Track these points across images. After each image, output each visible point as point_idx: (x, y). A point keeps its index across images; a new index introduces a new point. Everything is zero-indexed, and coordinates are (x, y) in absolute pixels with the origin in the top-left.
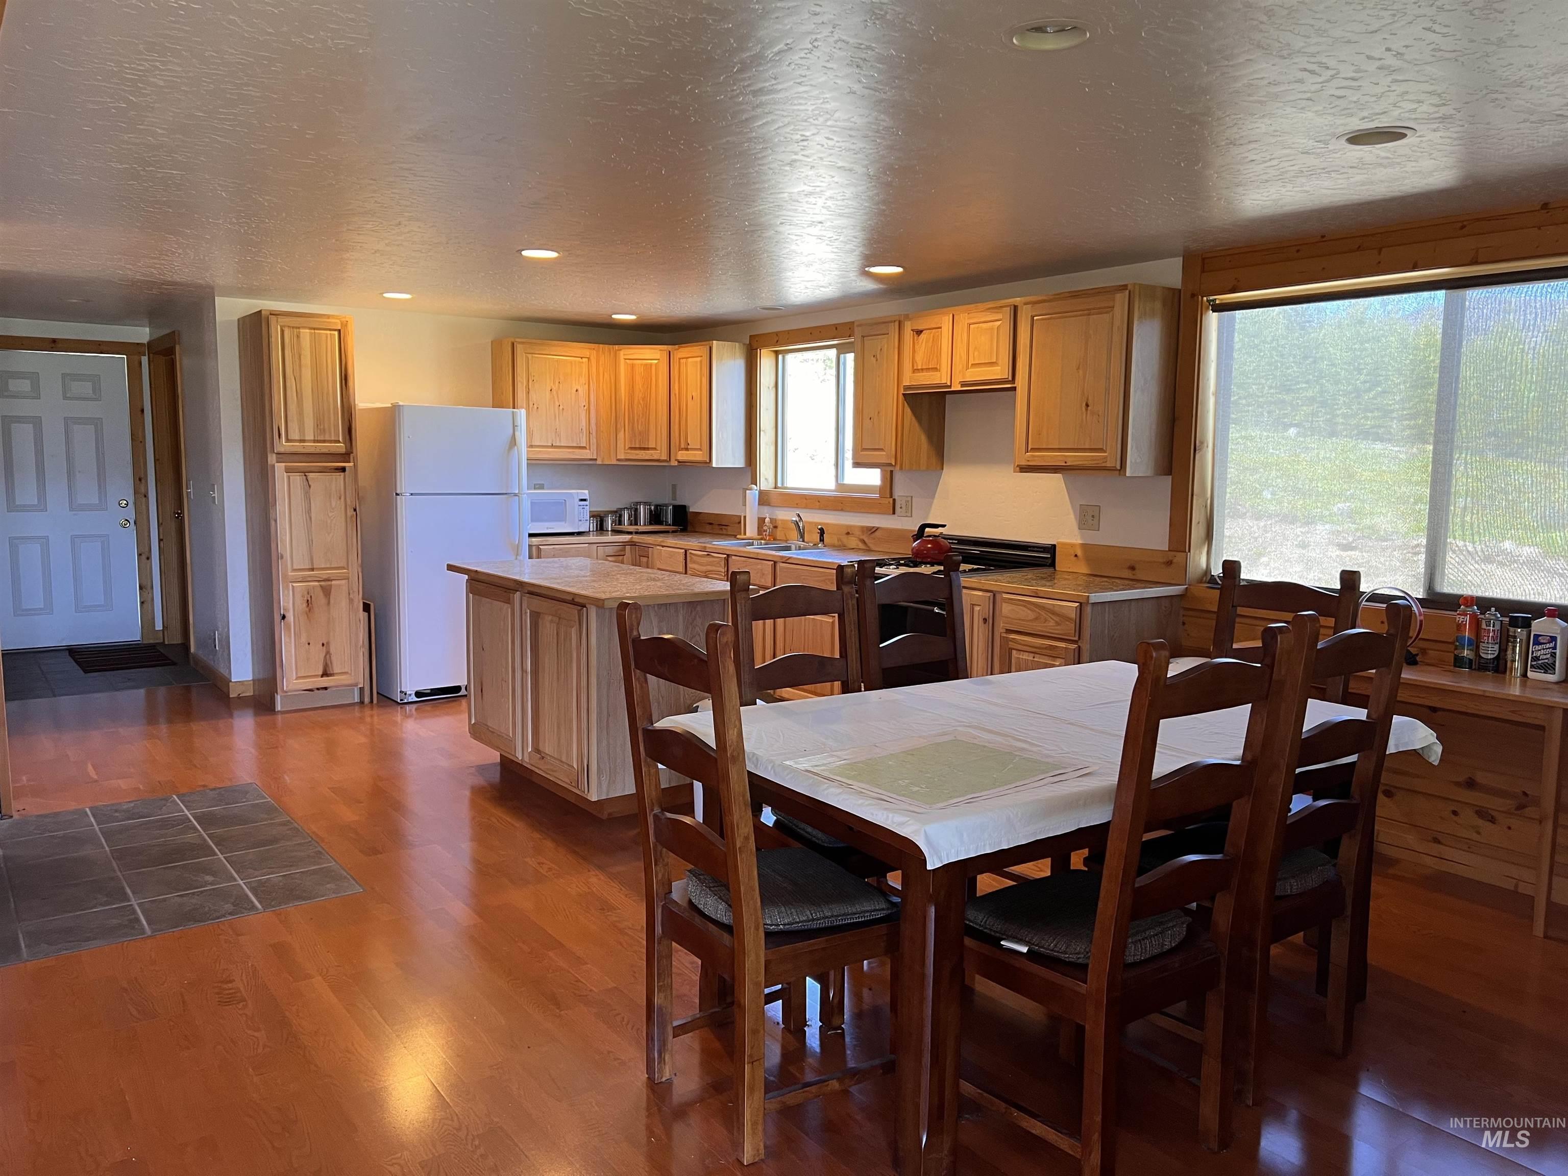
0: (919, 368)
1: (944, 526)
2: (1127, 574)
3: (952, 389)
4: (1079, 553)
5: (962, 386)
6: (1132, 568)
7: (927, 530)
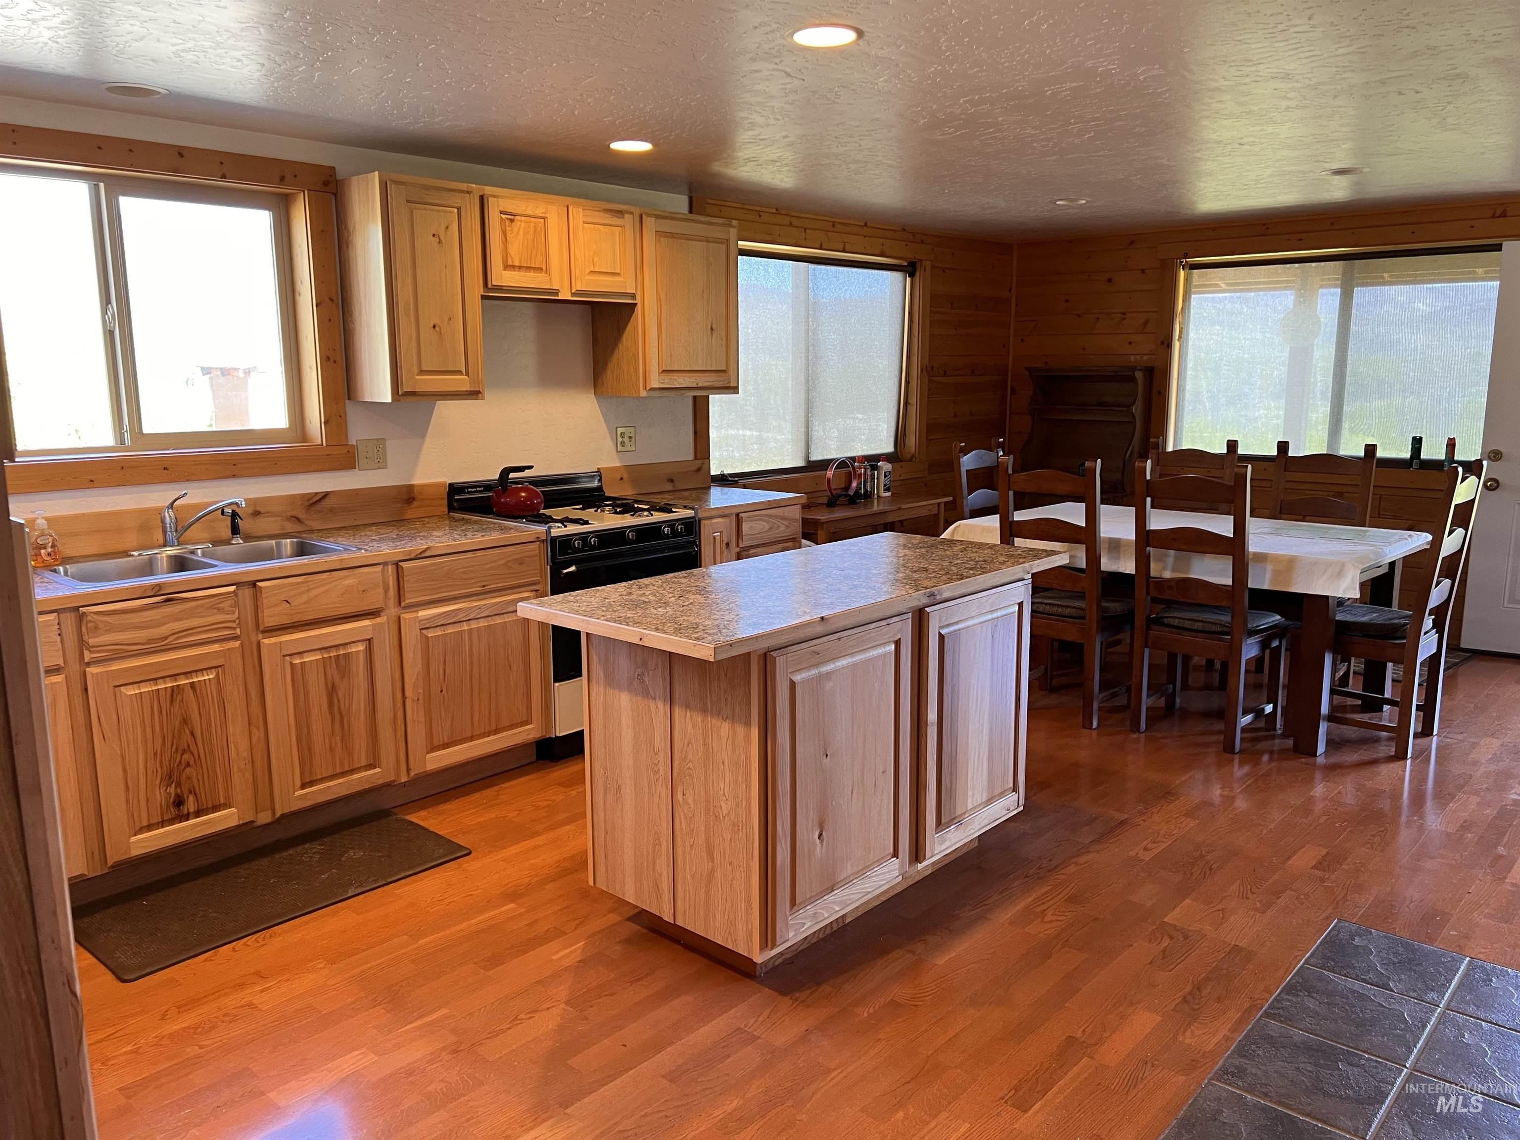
0: (517, 264)
1: (530, 467)
2: (668, 487)
3: (560, 297)
4: (625, 476)
5: (573, 294)
6: (671, 481)
7: (512, 475)
